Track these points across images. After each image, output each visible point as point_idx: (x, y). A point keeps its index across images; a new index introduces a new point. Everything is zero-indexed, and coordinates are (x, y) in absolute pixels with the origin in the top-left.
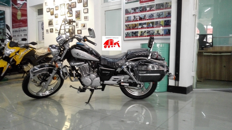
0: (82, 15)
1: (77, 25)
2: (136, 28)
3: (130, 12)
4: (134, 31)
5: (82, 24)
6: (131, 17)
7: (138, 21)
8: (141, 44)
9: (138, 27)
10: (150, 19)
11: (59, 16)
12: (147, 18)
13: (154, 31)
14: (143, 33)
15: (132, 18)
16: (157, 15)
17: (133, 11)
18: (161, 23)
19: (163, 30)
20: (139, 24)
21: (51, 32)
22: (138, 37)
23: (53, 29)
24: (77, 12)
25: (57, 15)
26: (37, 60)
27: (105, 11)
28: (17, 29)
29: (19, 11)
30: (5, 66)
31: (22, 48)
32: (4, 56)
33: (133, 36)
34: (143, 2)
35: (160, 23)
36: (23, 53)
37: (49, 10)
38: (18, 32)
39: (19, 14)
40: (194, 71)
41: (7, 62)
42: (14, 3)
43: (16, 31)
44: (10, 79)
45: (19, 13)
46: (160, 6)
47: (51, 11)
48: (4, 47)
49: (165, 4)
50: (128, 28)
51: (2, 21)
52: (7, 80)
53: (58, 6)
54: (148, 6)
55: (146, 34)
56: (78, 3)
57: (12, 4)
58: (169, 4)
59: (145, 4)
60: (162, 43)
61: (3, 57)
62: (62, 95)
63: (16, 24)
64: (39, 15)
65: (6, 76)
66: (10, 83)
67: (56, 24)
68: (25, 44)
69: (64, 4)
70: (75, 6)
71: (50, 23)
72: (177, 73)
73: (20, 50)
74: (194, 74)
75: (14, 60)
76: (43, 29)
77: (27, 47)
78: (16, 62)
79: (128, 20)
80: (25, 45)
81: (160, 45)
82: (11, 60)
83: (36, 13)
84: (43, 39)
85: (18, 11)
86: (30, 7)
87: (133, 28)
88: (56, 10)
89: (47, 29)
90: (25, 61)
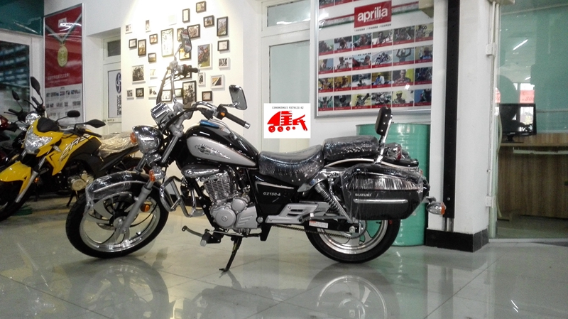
0: (215, 56)
1: (201, 80)
2: (346, 86)
3: (331, 48)
4: (341, 94)
5: (213, 78)
6: (332, 60)
7: (350, 70)
8: (357, 126)
9: (350, 83)
10: (379, 66)
11: (159, 58)
12: (373, 64)
13: (391, 95)
14: (362, 98)
15: (336, 63)
16: (397, 55)
17: (337, 46)
18: (407, 76)
19: (412, 92)
20: (354, 76)
21: (140, 96)
22: (350, 109)
23: (143, 89)
24: (201, 48)
25: (153, 56)
26: (105, 163)
27: (270, 47)
28: (57, 89)
29: (63, 45)
30: (25, 178)
31: (68, 135)
32: (24, 154)
33: (337, 107)
34: (362, 24)
35: (404, 76)
36: (70, 146)
37: (135, 44)
38: (59, 96)
39: (63, 53)
40: (490, 194)
41: (30, 168)
42: (50, 27)
43: (55, 94)
44: (36, 210)
45: (63, 50)
46: (403, 35)
47: (140, 46)
48: (24, 133)
49: (418, 28)
50: (325, 86)
51: (22, 70)
52: (30, 211)
53: (156, 35)
54: (376, 35)
55: (369, 102)
56: (204, 26)
57: (46, 29)
58: (428, 30)
59: (366, 30)
60: (411, 124)
61: (20, 156)
62: (162, 250)
63: (55, 77)
64: (110, 55)
65: (27, 203)
66: (35, 220)
67: (151, 78)
68: (76, 125)
69: (172, 29)
70: (197, 34)
71: (138, 75)
72: (449, 199)
73: (63, 140)
74: (491, 201)
75: (47, 164)
76: (119, 89)
77: (79, 132)
78: (52, 168)
79: (325, 68)
80: (75, 127)
81: (406, 128)
82: (41, 164)
83: (102, 52)
84: (120, 113)
85: (59, 47)
86: (89, 36)
87: (339, 88)
88: (151, 43)
89: (129, 89)
90: (75, 166)
